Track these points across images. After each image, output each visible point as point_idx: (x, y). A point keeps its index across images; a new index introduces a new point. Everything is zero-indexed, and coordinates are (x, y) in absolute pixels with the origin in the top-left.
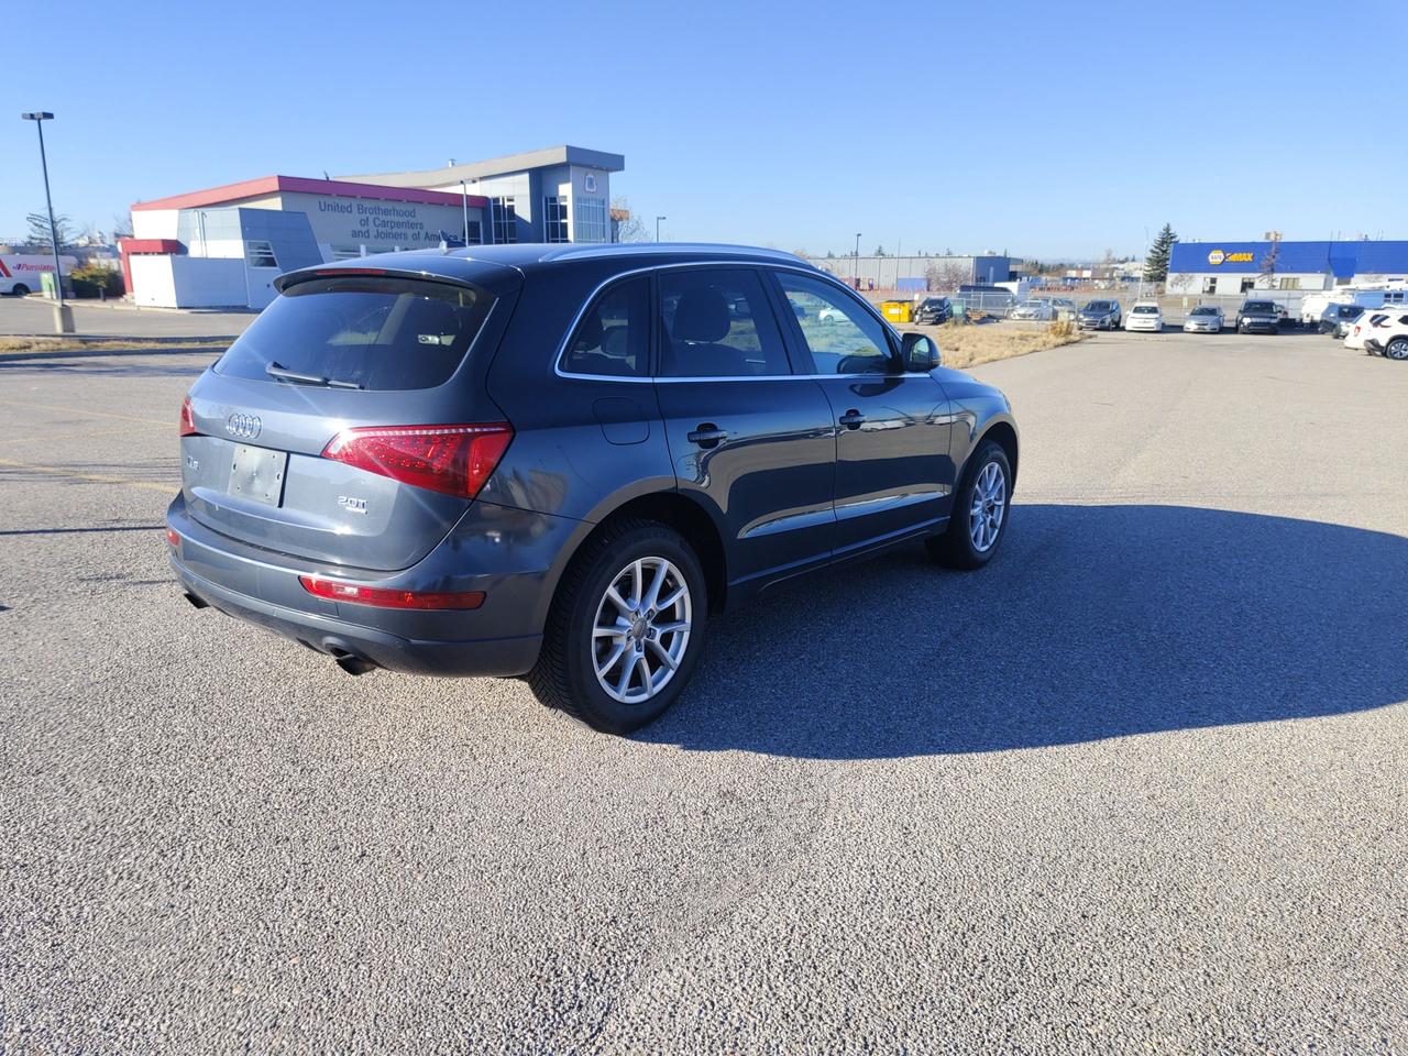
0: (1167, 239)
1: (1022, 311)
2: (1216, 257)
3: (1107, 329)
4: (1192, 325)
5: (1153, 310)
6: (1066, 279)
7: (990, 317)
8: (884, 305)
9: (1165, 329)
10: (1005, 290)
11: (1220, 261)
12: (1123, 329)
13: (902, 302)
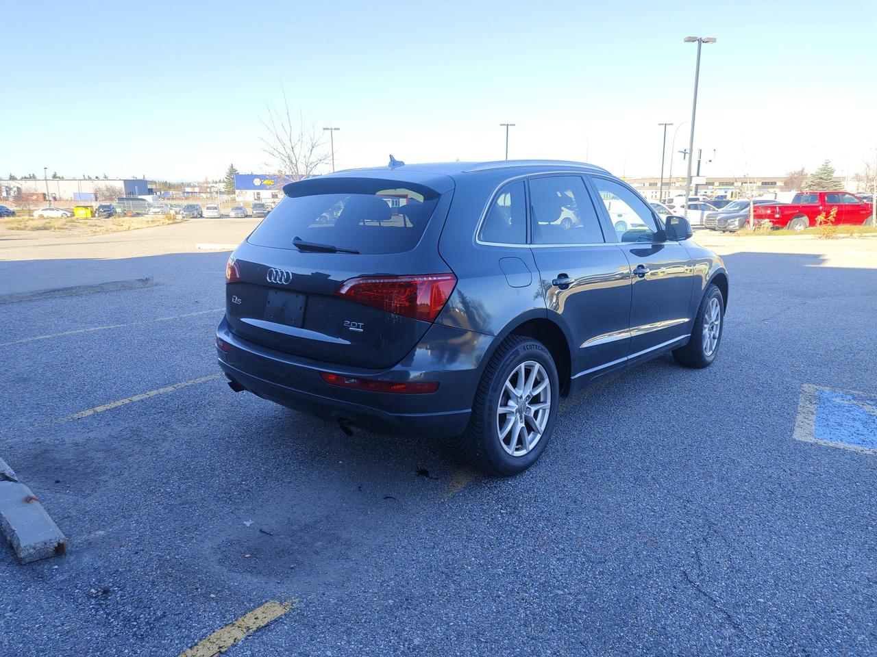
0: (232, 171)
1: (155, 210)
2: (257, 182)
3: (196, 218)
4: (232, 214)
5: (215, 208)
6: (184, 193)
7: (137, 214)
8: (75, 209)
9: (222, 216)
10: (144, 200)
11: (259, 184)
12: (204, 217)
13: (86, 207)
